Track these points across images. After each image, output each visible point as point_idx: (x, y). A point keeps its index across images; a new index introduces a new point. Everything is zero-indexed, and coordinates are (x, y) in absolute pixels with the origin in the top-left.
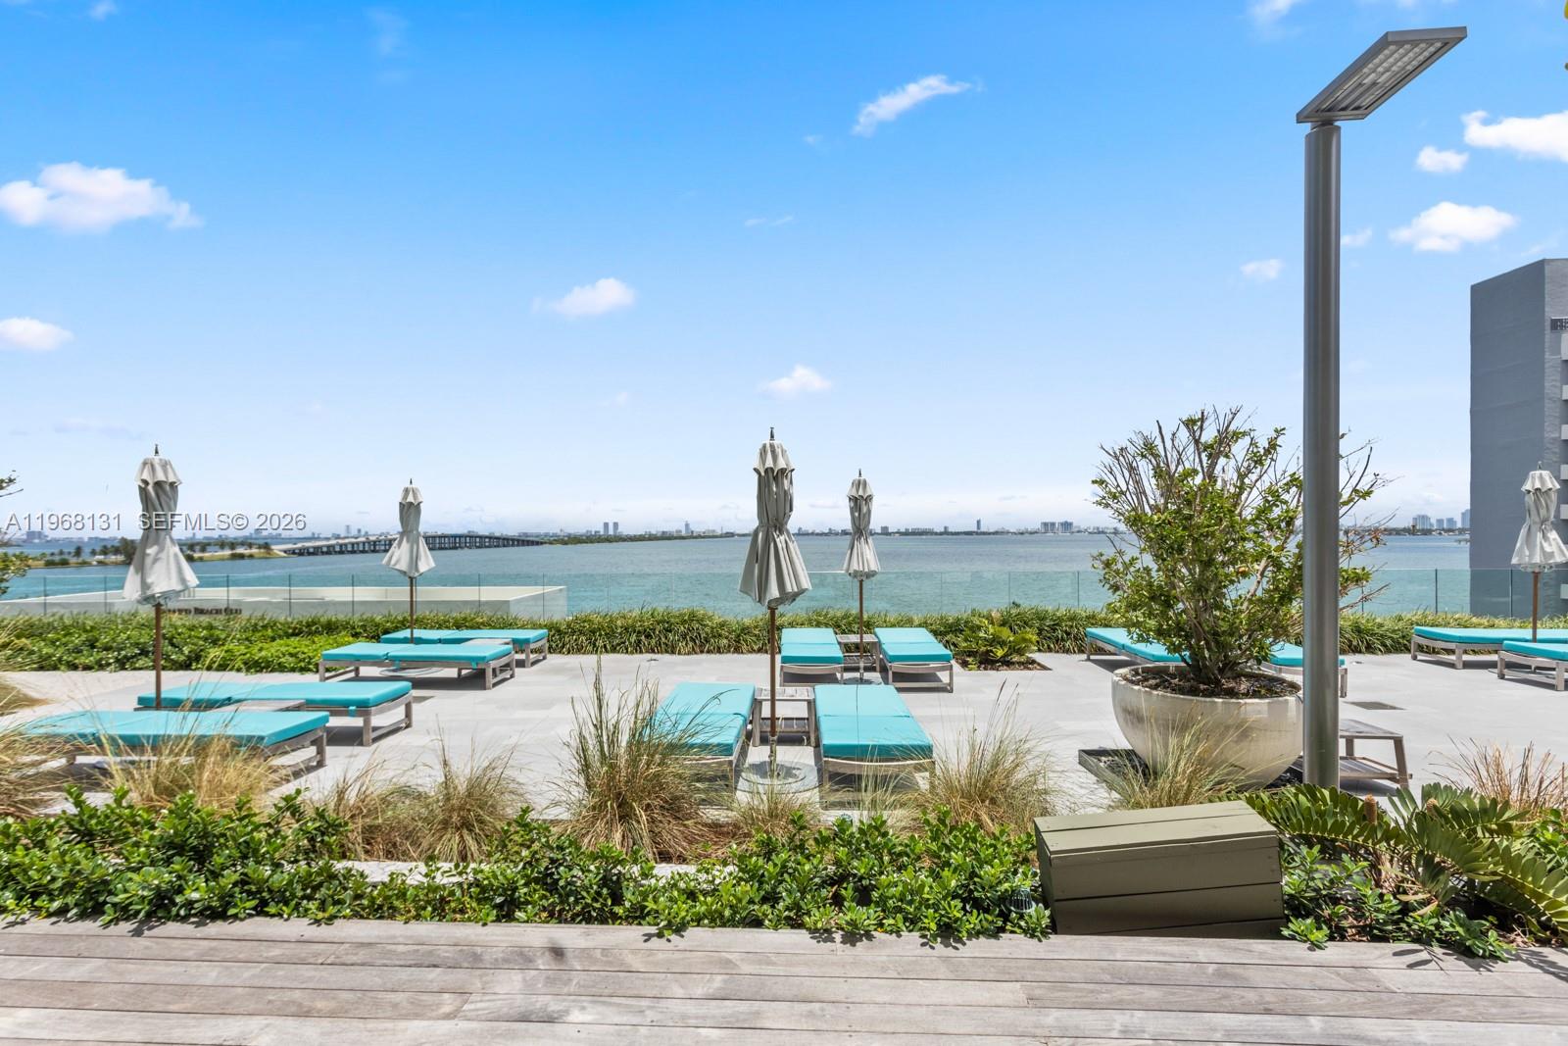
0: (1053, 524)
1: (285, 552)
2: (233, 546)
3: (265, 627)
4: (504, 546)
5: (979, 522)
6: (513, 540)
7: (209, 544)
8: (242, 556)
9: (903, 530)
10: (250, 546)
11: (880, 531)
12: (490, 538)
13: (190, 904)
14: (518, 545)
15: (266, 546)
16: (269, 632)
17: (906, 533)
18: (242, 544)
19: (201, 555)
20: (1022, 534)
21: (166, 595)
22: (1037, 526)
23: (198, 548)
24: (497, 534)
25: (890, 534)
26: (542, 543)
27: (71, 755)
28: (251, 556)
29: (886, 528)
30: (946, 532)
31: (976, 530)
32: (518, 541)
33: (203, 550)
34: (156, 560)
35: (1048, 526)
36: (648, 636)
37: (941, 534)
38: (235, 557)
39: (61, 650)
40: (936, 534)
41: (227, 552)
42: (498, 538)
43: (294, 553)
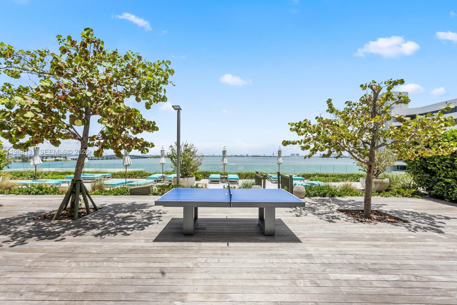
0: (294, 154)
1: (71, 159)
2: (55, 157)
3: (56, 173)
4: (137, 158)
5: (273, 153)
6: (140, 157)
7: (48, 157)
8: (58, 160)
9: (252, 155)
10: (61, 157)
11: (246, 156)
12: (133, 156)
13: (40, 193)
14: (141, 158)
15: (66, 157)
16: (57, 174)
17: (253, 156)
18: (58, 157)
19: (46, 160)
20: (285, 157)
21: (37, 164)
22: (289, 155)
23: (44, 158)
24: (135, 155)
25: (248, 156)
26: (148, 158)
27: (22, 186)
28: (61, 160)
29: (248, 155)
30: (264, 156)
31: (272, 156)
32: (141, 157)
33: (46, 158)
34: (36, 159)
35: (293, 155)
36: (132, 175)
37: (263, 157)
38: (56, 160)
39: (16, 176)
40: (262, 157)
41: (54, 159)
42: (135, 156)
43: (74, 159)
